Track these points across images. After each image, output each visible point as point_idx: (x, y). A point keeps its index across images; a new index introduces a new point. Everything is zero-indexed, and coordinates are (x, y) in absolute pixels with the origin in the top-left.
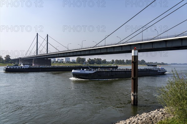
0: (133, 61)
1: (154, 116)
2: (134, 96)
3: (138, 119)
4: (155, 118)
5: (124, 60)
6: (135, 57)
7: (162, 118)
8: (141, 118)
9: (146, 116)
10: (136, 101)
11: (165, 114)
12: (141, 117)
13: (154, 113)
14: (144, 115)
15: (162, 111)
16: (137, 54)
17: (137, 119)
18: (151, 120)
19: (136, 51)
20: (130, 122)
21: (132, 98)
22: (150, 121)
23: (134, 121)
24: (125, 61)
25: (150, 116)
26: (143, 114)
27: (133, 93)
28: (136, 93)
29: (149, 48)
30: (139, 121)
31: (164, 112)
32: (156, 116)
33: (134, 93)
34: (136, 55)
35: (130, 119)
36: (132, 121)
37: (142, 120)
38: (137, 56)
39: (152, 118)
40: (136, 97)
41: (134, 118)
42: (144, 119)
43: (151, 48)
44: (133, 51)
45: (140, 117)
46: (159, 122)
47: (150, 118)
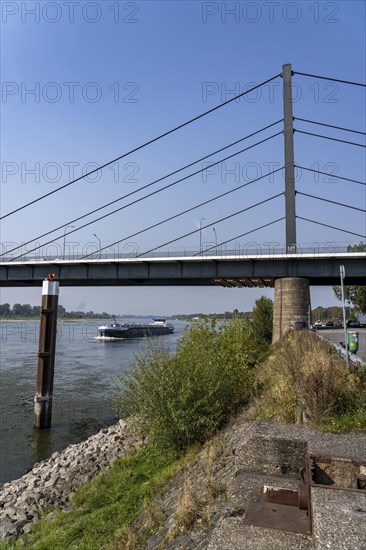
0: (45, 308)
1: (99, 449)
2: (43, 403)
3: (60, 466)
4: (101, 455)
5: (7, 305)
6: (51, 300)
7: (119, 450)
8: (66, 463)
9: (79, 454)
10: (46, 418)
11: (123, 439)
12: (65, 459)
13: (97, 442)
14: (72, 451)
15: (114, 433)
16: (57, 291)
17: (56, 465)
18: (94, 460)
19: (55, 283)
20: (36, 481)
21: (37, 409)
22: (90, 464)
23: (47, 474)
24: (11, 308)
25: (87, 451)
26: (68, 450)
27: (40, 396)
28: (47, 396)
29: (79, 277)
30: (62, 470)
31: (120, 434)
32: (102, 449)
33: (43, 395)
34: (54, 293)
35: (35, 471)
36: (44, 476)
37: (68, 466)
38: (57, 297)
39: (95, 455)
40: (47, 406)
41: (45, 465)
42: (75, 462)
43: (85, 277)
44: (46, 283)
45: (62, 461)
46: (115, 463)
47: (91, 455)
